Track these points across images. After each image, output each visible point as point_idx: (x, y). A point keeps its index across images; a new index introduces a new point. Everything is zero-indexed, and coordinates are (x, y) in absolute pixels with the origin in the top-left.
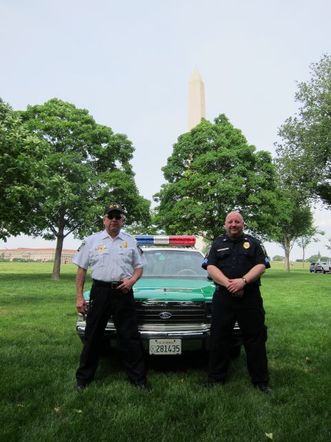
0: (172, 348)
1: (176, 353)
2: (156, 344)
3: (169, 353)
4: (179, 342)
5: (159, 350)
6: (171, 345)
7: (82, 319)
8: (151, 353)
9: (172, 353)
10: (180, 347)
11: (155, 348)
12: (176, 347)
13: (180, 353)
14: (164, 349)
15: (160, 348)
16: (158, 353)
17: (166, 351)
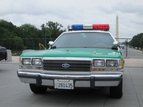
0: (68, 85)
1: (70, 88)
2: (58, 82)
3: (66, 88)
4: (72, 82)
5: (60, 86)
6: (67, 83)
8: (55, 88)
9: (68, 88)
10: (73, 85)
11: (58, 85)
12: (71, 84)
13: (73, 88)
14: (63, 85)
15: (60, 85)
16: (60, 88)
17: (64, 87)
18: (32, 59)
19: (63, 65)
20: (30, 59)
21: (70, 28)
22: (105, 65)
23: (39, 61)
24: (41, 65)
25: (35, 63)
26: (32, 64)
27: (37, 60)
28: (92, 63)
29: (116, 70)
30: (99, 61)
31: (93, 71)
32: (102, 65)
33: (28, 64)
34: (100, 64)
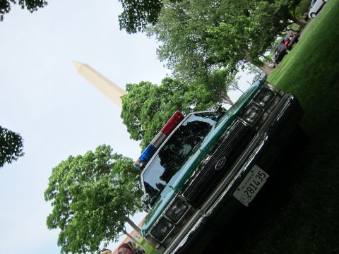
0: (258, 180)
1: (265, 180)
2: (242, 192)
3: (259, 187)
4: (256, 169)
5: (250, 194)
6: (254, 178)
7: (164, 249)
8: (246, 205)
9: (262, 184)
10: (262, 171)
11: (245, 197)
12: (259, 175)
13: (267, 176)
14: (252, 188)
15: (249, 192)
16: (252, 198)
17: (256, 188)
18: (166, 213)
19: (218, 168)
20: (163, 218)
21: (141, 165)
22: (260, 107)
23: (179, 206)
24: (187, 207)
25: (177, 215)
26: (173, 222)
27: (175, 207)
28: (245, 123)
29: (277, 99)
30: (248, 112)
31: (259, 129)
32: (257, 112)
33: (169, 229)
34: (254, 114)
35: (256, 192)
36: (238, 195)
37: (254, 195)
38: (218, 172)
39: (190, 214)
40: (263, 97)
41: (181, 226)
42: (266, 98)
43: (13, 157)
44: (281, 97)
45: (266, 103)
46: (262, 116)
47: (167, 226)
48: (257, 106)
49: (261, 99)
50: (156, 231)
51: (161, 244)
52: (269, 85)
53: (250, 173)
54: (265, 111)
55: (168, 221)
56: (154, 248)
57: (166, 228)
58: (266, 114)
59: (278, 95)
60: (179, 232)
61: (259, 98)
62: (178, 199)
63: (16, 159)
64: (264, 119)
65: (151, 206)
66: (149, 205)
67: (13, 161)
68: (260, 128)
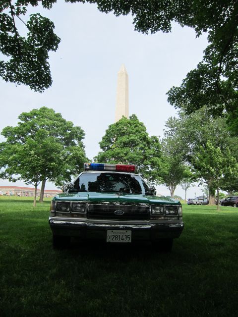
0: (124, 238)
1: (127, 241)
2: (112, 234)
3: (121, 241)
4: (129, 233)
5: (114, 239)
6: (124, 235)
7: (54, 215)
8: (108, 241)
9: (124, 241)
10: (130, 237)
11: (111, 237)
12: (127, 237)
13: (130, 241)
14: (118, 238)
15: (115, 237)
16: (113, 241)
18: (73, 203)
19: (116, 212)
20: (69, 203)
21: (88, 167)
22: (165, 212)
23: (81, 207)
24: (84, 212)
25: (76, 209)
26: (71, 210)
27: (79, 205)
28: (150, 210)
29: (176, 218)
30: (157, 208)
31: (151, 220)
32: (160, 212)
33: (66, 210)
34: (158, 211)
35: (118, 241)
36: (109, 233)
37: (115, 241)
38: (114, 214)
39: (82, 216)
40: (171, 210)
41: (72, 215)
42: (172, 212)
43: (35, 88)
44: (178, 219)
45: (170, 214)
46: (160, 217)
47: (67, 208)
48: (164, 210)
49: (169, 210)
50: (60, 204)
51: (55, 212)
52: (180, 208)
53: (125, 231)
54: (165, 216)
55: (70, 207)
56: (51, 210)
57: (65, 209)
58: (163, 218)
59: (179, 217)
60: (68, 216)
61: (169, 208)
62: (84, 204)
63: (36, 91)
64: (160, 219)
65: (69, 192)
66: (68, 190)
67: (33, 90)
68: (153, 220)
